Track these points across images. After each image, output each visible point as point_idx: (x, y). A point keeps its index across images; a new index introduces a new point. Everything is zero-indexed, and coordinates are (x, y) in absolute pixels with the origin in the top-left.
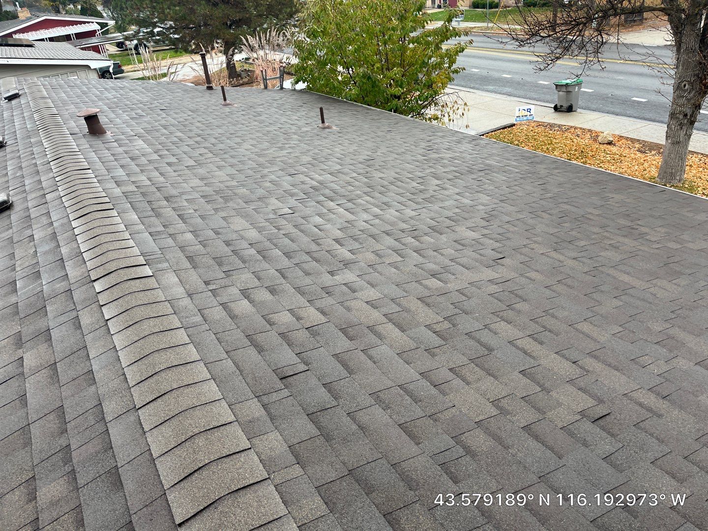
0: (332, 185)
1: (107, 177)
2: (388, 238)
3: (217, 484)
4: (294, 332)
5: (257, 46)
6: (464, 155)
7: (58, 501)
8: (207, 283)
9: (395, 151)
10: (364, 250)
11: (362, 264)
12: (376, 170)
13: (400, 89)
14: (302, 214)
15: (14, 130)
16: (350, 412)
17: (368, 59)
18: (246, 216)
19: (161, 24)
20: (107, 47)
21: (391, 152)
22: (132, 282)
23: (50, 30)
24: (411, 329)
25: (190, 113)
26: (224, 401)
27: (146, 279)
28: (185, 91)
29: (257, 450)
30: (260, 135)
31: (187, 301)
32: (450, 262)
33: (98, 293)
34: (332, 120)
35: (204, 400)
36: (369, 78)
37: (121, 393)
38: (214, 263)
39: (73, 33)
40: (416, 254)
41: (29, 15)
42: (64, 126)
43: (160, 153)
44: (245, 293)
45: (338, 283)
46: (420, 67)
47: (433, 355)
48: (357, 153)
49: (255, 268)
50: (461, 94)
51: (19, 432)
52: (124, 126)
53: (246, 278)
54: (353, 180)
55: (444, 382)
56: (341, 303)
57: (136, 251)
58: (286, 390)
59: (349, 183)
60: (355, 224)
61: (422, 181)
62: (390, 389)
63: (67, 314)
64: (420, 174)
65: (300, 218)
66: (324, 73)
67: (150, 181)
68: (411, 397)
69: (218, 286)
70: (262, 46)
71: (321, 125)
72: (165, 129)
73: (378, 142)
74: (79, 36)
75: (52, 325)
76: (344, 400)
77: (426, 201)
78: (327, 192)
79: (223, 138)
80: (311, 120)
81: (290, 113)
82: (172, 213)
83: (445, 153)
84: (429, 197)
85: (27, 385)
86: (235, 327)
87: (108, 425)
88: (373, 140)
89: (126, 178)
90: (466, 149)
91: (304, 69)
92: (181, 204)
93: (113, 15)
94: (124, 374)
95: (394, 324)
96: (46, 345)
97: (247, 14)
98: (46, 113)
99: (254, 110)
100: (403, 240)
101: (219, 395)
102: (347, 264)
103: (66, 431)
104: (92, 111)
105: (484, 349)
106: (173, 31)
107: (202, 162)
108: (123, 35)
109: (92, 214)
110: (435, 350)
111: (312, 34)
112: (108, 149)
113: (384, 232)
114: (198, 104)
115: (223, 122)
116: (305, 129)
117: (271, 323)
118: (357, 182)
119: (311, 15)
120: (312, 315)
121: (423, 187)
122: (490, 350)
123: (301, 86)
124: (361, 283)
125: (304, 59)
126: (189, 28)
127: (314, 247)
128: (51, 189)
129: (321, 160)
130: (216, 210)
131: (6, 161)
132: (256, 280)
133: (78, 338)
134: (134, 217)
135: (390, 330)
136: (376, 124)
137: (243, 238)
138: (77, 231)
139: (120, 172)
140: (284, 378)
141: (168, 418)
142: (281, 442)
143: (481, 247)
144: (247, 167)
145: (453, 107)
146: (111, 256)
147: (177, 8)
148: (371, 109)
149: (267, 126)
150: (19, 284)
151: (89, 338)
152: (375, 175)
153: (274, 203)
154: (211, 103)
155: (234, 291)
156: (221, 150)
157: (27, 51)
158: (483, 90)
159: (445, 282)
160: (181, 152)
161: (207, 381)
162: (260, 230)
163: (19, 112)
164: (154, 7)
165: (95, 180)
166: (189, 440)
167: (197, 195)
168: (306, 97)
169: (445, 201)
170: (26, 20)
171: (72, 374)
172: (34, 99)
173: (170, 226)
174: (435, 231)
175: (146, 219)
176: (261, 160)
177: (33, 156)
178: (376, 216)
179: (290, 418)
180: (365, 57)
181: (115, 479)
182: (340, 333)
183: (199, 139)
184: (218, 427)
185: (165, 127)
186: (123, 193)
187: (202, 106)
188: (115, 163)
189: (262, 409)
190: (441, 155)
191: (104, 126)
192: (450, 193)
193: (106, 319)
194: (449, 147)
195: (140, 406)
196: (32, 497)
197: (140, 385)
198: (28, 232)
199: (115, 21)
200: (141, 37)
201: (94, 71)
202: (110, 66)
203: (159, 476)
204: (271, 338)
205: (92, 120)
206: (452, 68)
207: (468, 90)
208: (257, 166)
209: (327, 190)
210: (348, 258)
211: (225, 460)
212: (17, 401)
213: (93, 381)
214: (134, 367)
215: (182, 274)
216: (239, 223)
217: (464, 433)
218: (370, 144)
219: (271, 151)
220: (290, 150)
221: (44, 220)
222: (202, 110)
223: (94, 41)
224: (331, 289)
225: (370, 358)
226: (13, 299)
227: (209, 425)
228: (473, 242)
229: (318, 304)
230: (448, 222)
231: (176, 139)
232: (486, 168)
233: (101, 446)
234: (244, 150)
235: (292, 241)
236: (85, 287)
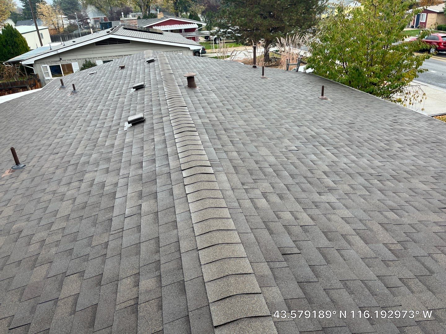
0: (325, 136)
1: (195, 113)
2: (360, 177)
3: (239, 309)
4: (293, 226)
5: (285, 44)
6: (421, 130)
7: (150, 291)
8: (243, 184)
9: (370, 120)
10: (343, 182)
11: (341, 192)
12: (355, 131)
13: (378, 79)
14: (303, 152)
15: (150, 79)
16: (325, 288)
17: (359, 58)
18: (269, 148)
19: (232, 27)
20: (200, 38)
21: (367, 120)
22: (203, 175)
23: (172, 26)
24: (372, 243)
25: (242, 81)
26: (247, 259)
27: (210, 174)
28: (240, 67)
29: (265, 295)
30: (281, 98)
31: (230, 193)
32: (405, 203)
33: (184, 177)
34: (328, 94)
35: (236, 255)
36: (358, 70)
37: (190, 238)
38: (248, 173)
39: (184, 28)
40: (379, 192)
41: (163, 17)
42: (176, 81)
43: (224, 102)
44: (265, 195)
45: (323, 201)
46: (395, 66)
47: (388, 266)
48: (343, 118)
49: (271, 181)
50: (422, 87)
51: (134, 246)
52: (206, 84)
53: (265, 185)
54: (339, 135)
55: (394, 286)
56: (325, 215)
57: (206, 157)
58: (285, 262)
59: (336, 137)
60: (338, 164)
61: (388, 143)
62: (355, 281)
63: (166, 186)
64: (387, 138)
65: (302, 154)
66: (327, 64)
67: (217, 118)
68: (369, 291)
69: (249, 187)
70: (288, 44)
71: (321, 97)
72: (227, 88)
73: (359, 113)
74: (187, 30)
75: (158, 190)
76: (322, 280)
77: (390, 157)
78: (321, 140)
79: (260, 98)
80: (314, 93)
81: (301, 87)
82: (227, 138)
83: (407, 126)
84: (392, 154)
85: (142, 221)
86: (257, 214)
87: (182, 254)
88: (355, 111)
89: (204, 114)
90: (422, 126)
91: (314, 60)
92: (232, 134)
93: (206, 20)
94: (193, 227)
95: (360, 237)
96: (154, 201)
97: (283, 24)
98: (168, 72)
99: (279, 83)
100: (371, 181)
101: (244, 255)
102: (330, 190)
103: (159, 252)
104: (192, 74)
105: (427, 271)
106: (238, 32)
107: (246, 111)
108: (210, 32)
109: (185, 132)
110: (389, 262)
111: (324, 39)
112: (197, 96)
113: (358, 173)
114: (247, 76)
115: (261, 88)
116: (310, 98)
117: (279, 218)
118: (341, 137)
119: (326, 27)
120: (305, 219)
121: (388, 147)
122: (432, 272)
123: (310, 70)
124: (338, 204)
125: (315, 54)
126: (247, 31)
127: (309, 174)
128: (166, 115)
129: (319, 119)
130: (252, 141)
131: (144, 96)
132: (271, 188)
133: (171, 200)
134: (206, 137)
135: (357, 240)
136: (357, 101)
137: (266, 161)
138: (177, 141)
139: (202, 111)
140: (285, 254)
141: (215, 260)
142: (280, 295)
143: (430, 197)
144: (272, 117)
145: (415, 95)
146: (193, 158)
147: (243, 19)
148: (355, 90)
149: (286, 94)
150: (144, 164)
151: (176, 202)
152: (355, 134)
153: (286, 142)
154: (254, 76)
155: (258, 192)
156: (258, 105)
157: (159, 36)
158: (437, 86)
159: (401, 217)
160: (235, 104)
161: (239, 244)
162: (277, 157)
163: (153, 70)
164: (230, 18)
165: (189, 113)
166: (225, 277)
167: (242, 130)
168: (312, 78)
169: (404, 159)
170: (161, 19)
171: (165, 220)
172: (162, 64)
173: (225, 146)
174: (395, 179)
175: (213, 140)
176: (281, 114)
177: (158, 95)
178: (353, 161)
179: (286, 281)
180: (357, 56)
181: (182, 287)
182: (323, 235)
183: (245, 97)
184: (243, 274)
185: (227, 87)
186: (202, 123)
187: (249, 77)
188: (199, 105)
189: (270, 270)
190: (403, 127)
191: (196, 83)
192: (409, 155)
193: (187, 193)
194: (410, 122)
195: (200, 249)
196: (137, 284)
197: (201, 236)
198: (152, 137)
199: (206, 24)
200: (220, 34)
201: (191, 51)
202: (200, 49)
203: (207, 293)
204: (278, 227)
205: (191, 79)
206: (418, 69)
207: (426, 84)
208: (278, 118)
209: (321, 139)
210: (332, 186)
211: (246, 296)
212: (135, 228)
213: (176, 227)
214: (199, 224)
215: (230, 175)
216: (264, 151)
217: (407, 326)
218: (352, 113)
219: (287, 109)
220: (300, 110)
221: (160, 131)
222: (249, 79)
223: (193, 34)
224: (318, 204)
225: (342, 256)
226: (140, 172)
227: (238, 271)
228: (424, 192)
229: (309, 211)
230: (406, 175)
231: (233, 95)
232: (438, 141)
233: (177, 266)
234: (271, 107)
235: (296, 168)
236: (177, 173)
